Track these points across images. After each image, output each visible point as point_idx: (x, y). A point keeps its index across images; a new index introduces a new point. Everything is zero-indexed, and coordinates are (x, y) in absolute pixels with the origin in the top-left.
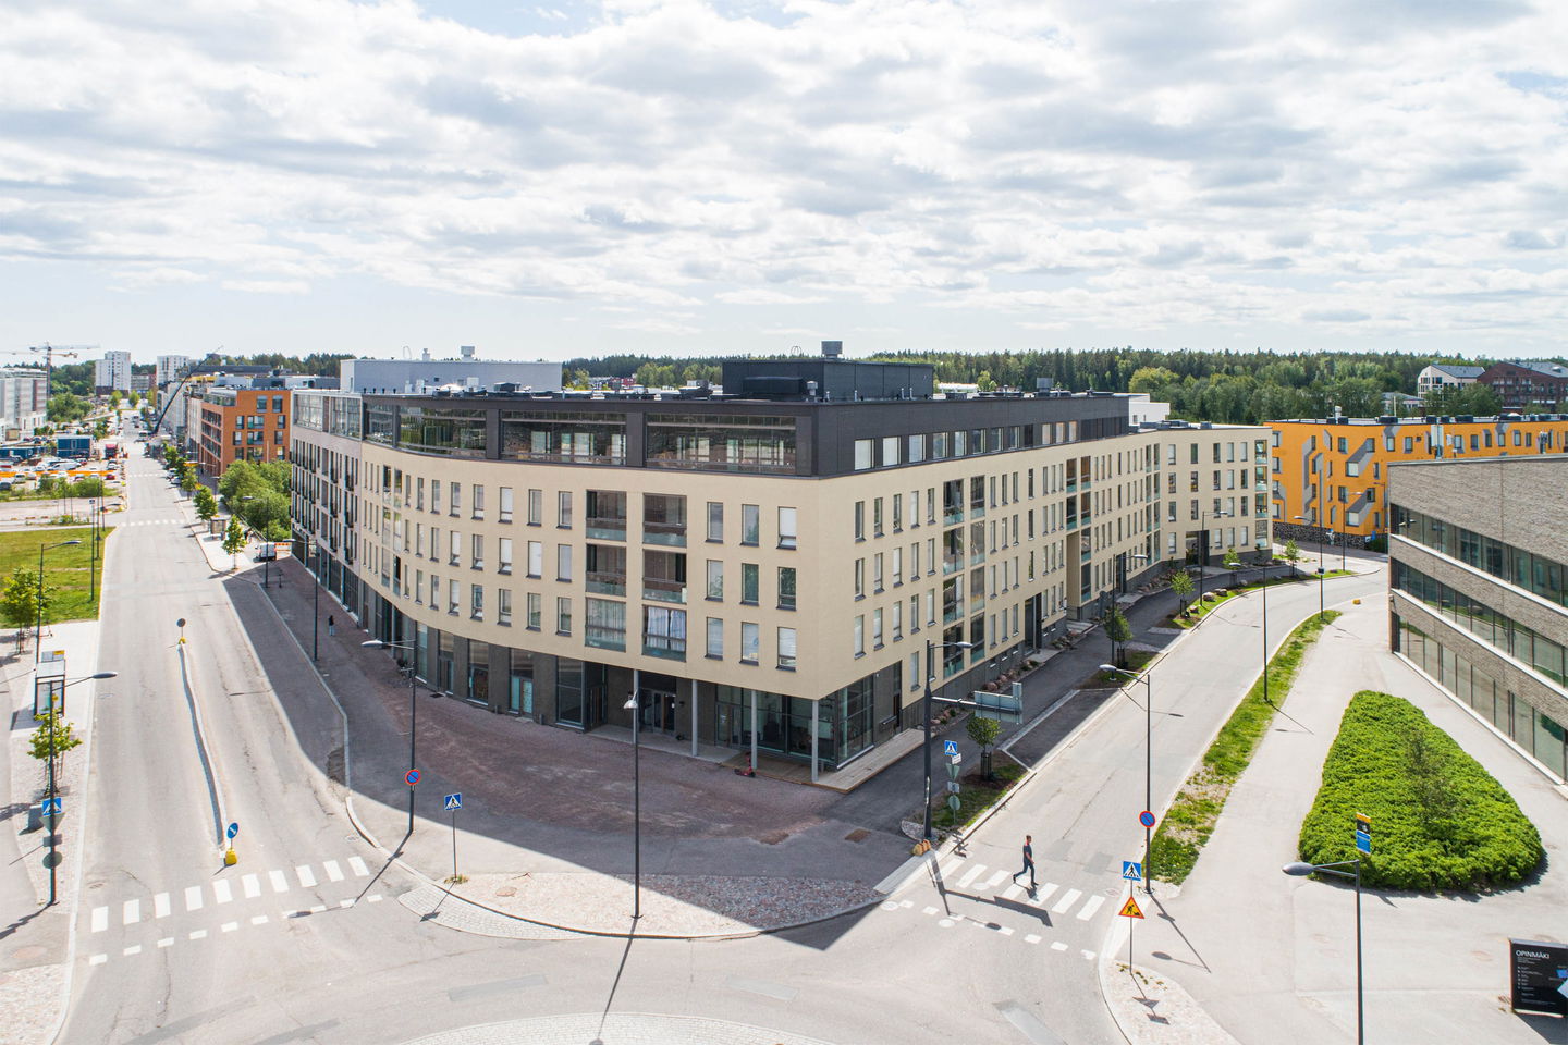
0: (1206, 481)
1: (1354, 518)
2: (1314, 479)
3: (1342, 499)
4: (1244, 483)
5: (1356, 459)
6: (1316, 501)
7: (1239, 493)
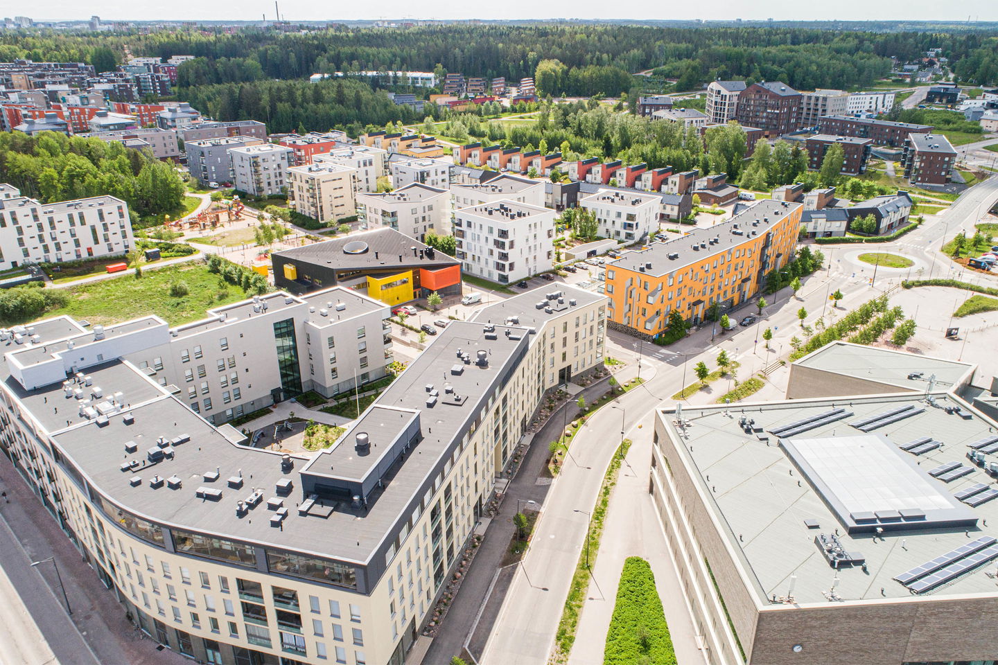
0: (571, 340)
1: (649, 326)
2: (630, 301)
3: (644, 314)
4: (591, 333)
5: (653, 294)
6: (630, 313)
7: (589, 338)
